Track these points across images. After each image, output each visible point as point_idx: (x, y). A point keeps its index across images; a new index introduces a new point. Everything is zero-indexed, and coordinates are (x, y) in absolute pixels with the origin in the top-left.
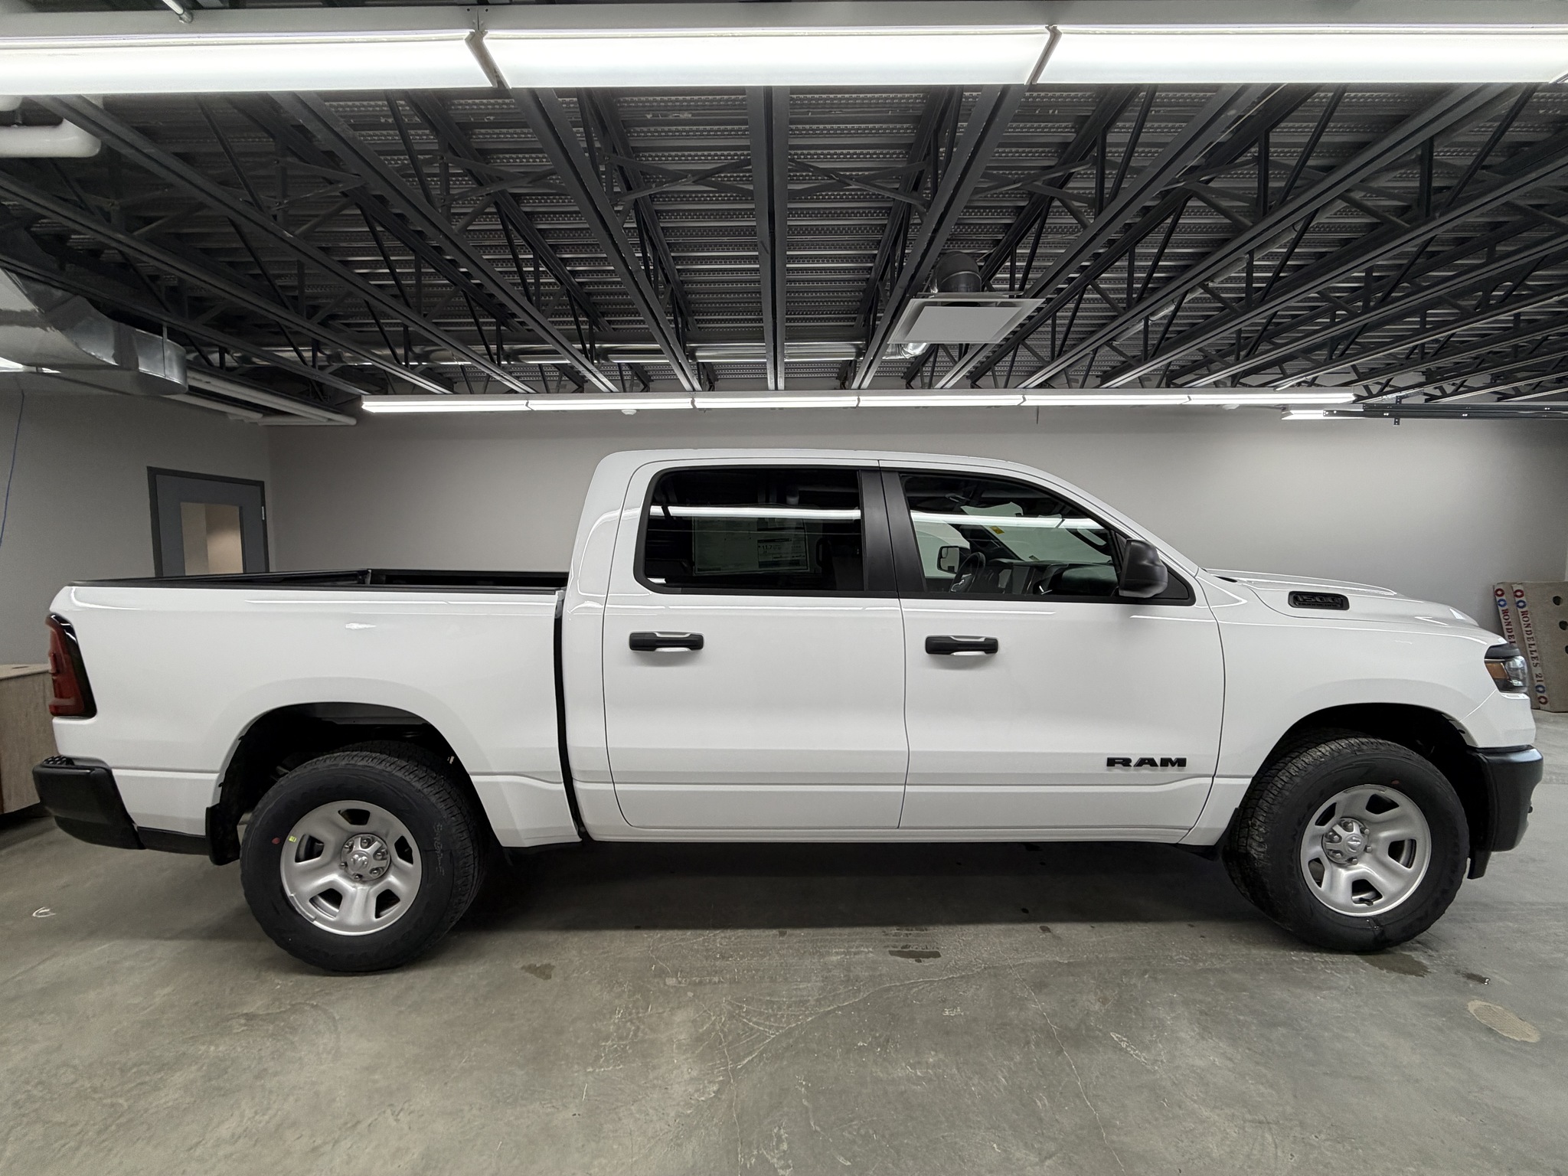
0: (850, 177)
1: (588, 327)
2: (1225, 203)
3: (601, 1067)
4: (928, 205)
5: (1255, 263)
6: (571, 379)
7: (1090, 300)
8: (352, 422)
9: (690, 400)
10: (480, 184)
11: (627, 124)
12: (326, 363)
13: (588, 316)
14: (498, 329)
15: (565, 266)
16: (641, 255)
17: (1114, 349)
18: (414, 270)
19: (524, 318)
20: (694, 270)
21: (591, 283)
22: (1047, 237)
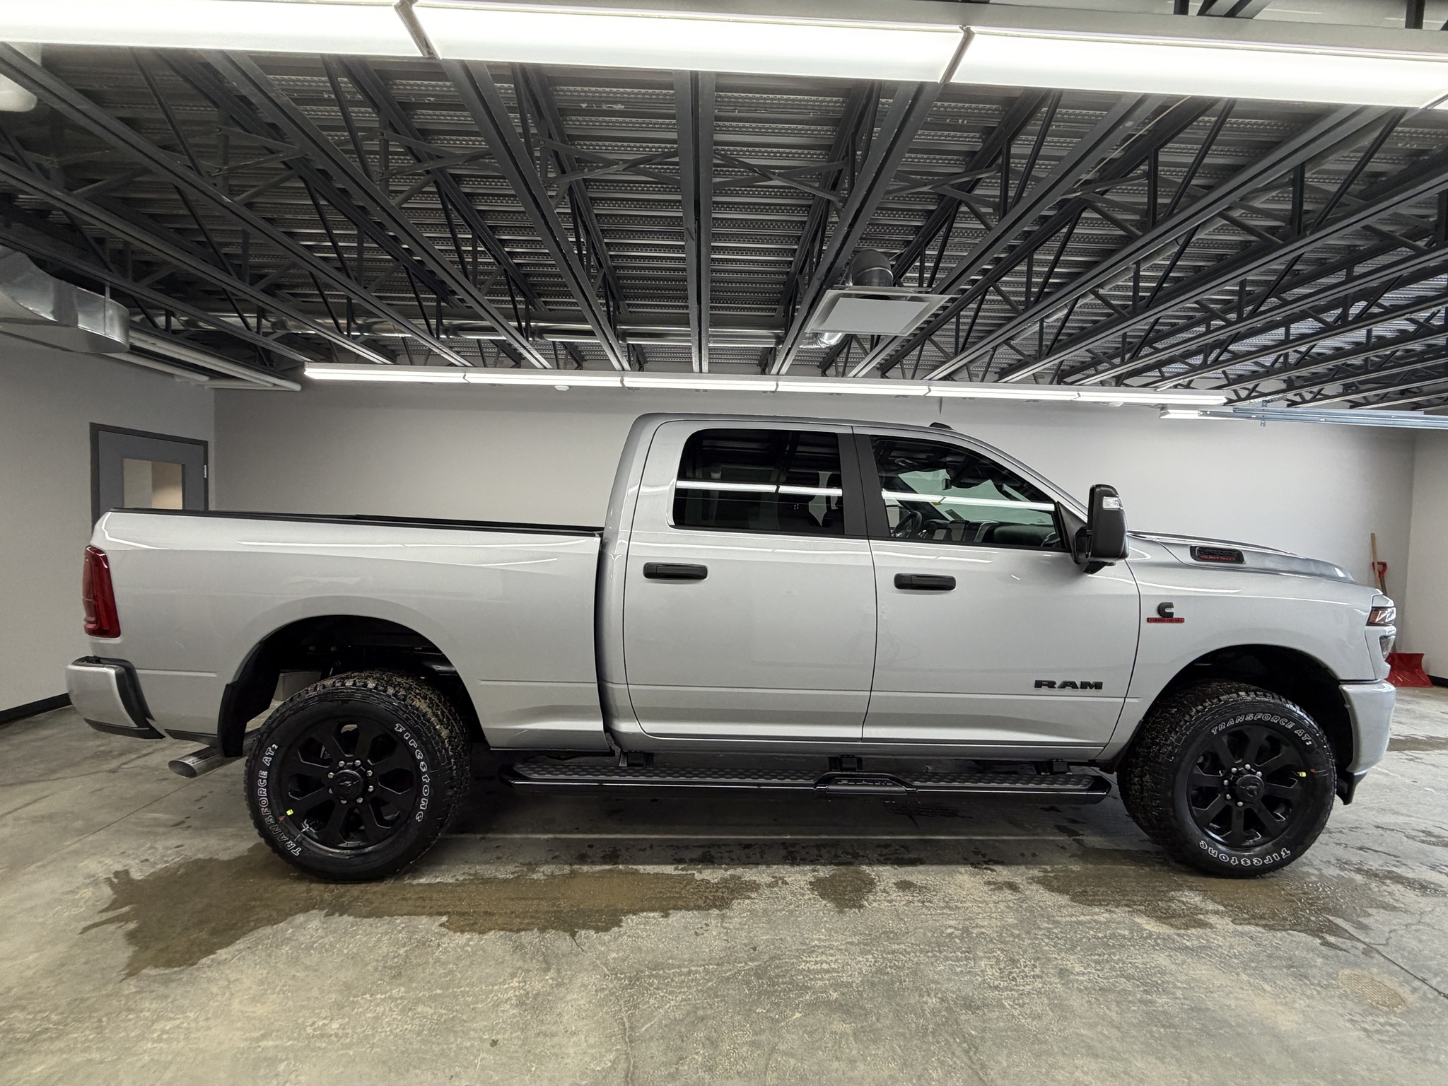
0: (773, 173)
4: (845, 201)
6: (509, 356)
9: (619, 379)
10: (419, 161)
11: (563, 112)
13: (524, 295)
14: (439, 304)
15: (504, 247)
16: (574, 240)
17: (1012, 347)
19: (462, 294)
20: (625, 256)
21: (528, 265)
22: (952, 240)
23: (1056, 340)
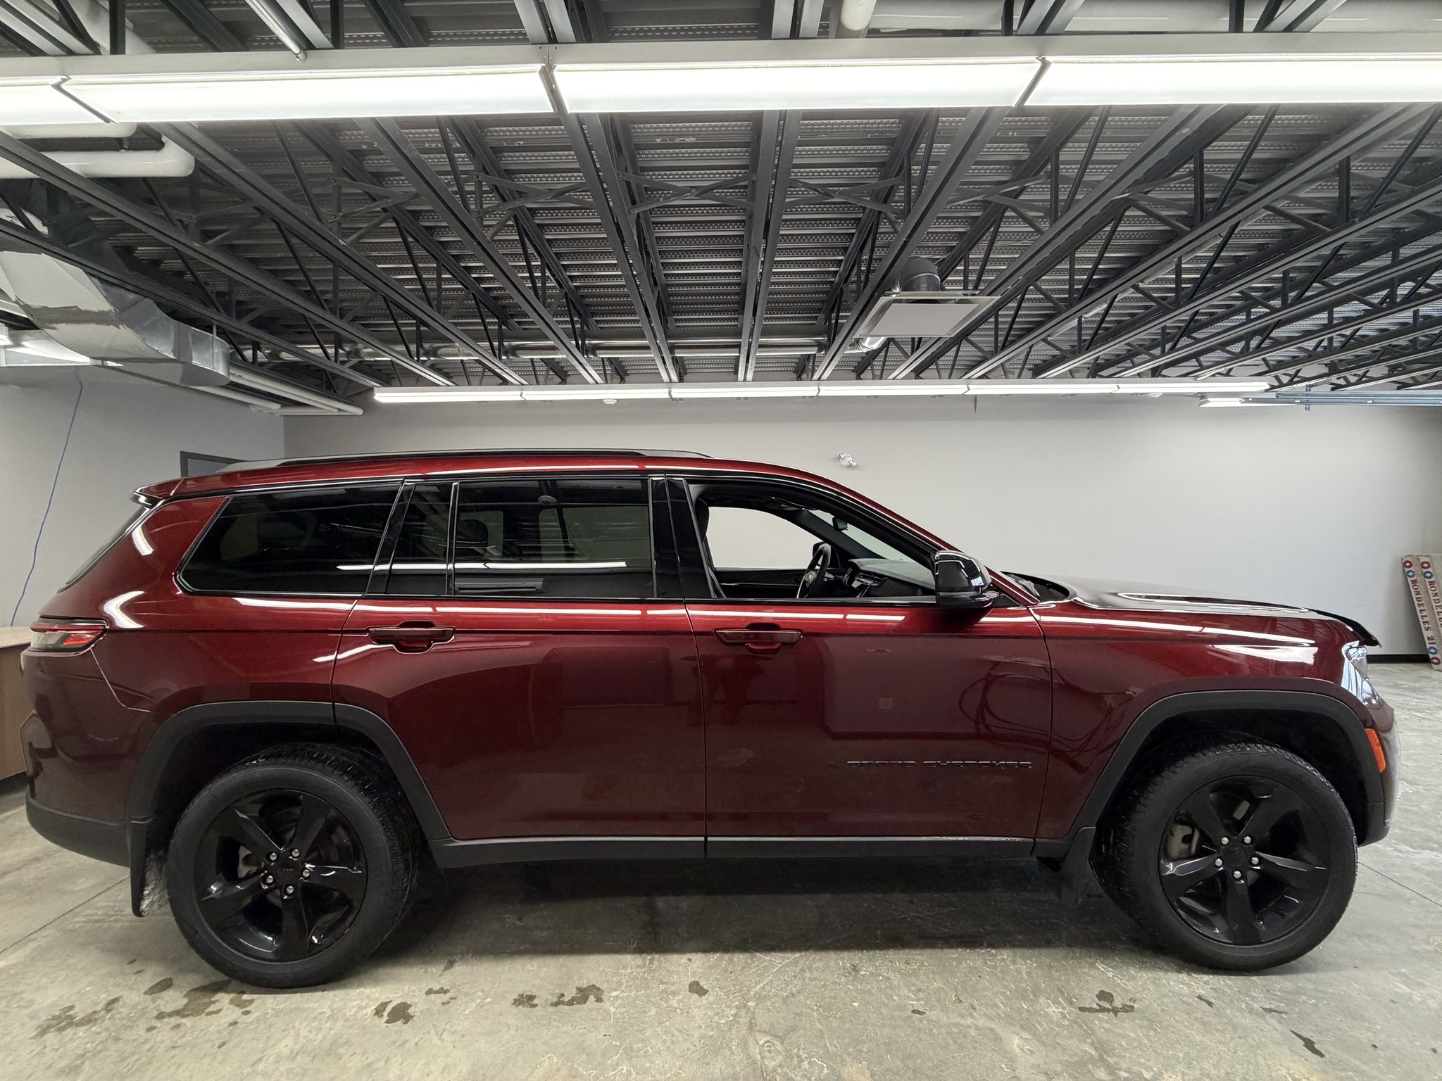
1: (580, 326)
2: (1164, 212)
5: (1183, 266)
7: (1031, 300)
8: (359, 411)
9: (667, 390)
12: (346, 359)
14: (501, 327)
15: (566, 272)
17: (1051, 344)
18: (435, 276)
19: (533, 317)
22: (998, 244)
23: (1095, 334)
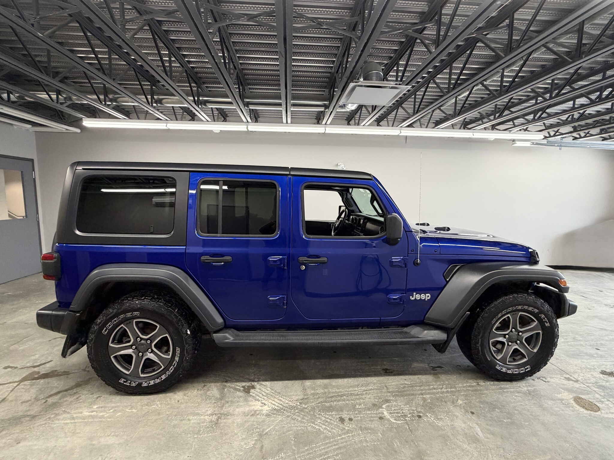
0: (323, 23)
1: (196, 89)
2: (493, 45)
3: (201, 435)
4: (359, 38)
5: (505, 74)
6: (188, 114)
7: (432, 87)
8: (78, 131)
9: (246, 126)
10: (141, 14)
12: (64, 101)
13: (196, 83)
14: (152, 88)
15: (185, 58)
16: (222, 55)
17: (442, 111)
18: (107, 56)
19: (164, 83)
20: (247, 63)
21: (197, 67)
22: (413, 57)
23: (463, 106)
